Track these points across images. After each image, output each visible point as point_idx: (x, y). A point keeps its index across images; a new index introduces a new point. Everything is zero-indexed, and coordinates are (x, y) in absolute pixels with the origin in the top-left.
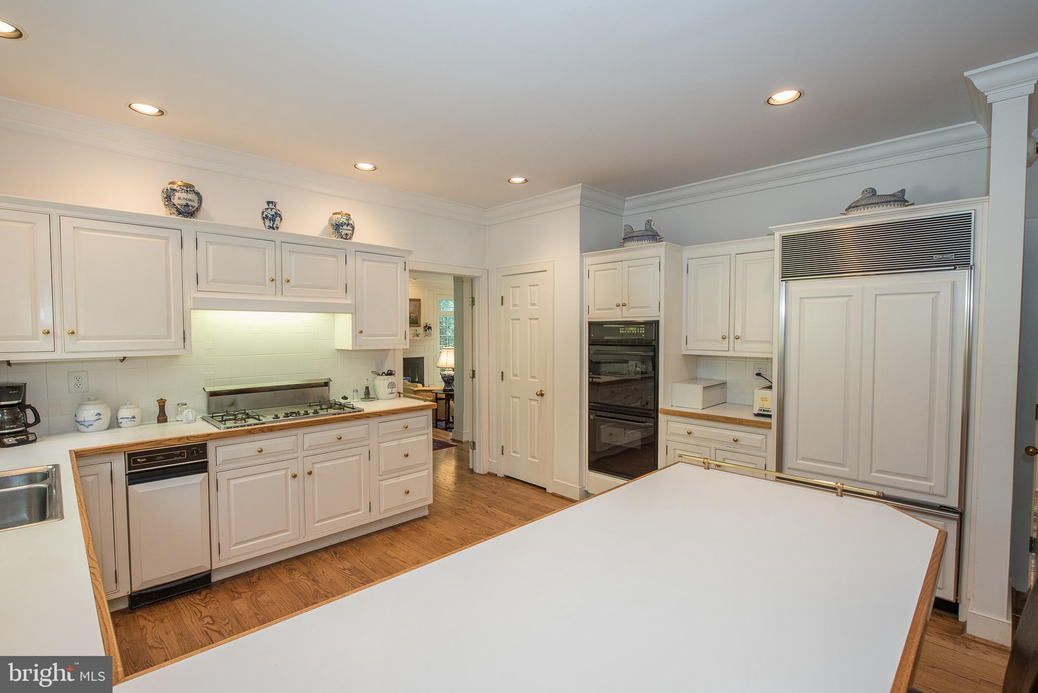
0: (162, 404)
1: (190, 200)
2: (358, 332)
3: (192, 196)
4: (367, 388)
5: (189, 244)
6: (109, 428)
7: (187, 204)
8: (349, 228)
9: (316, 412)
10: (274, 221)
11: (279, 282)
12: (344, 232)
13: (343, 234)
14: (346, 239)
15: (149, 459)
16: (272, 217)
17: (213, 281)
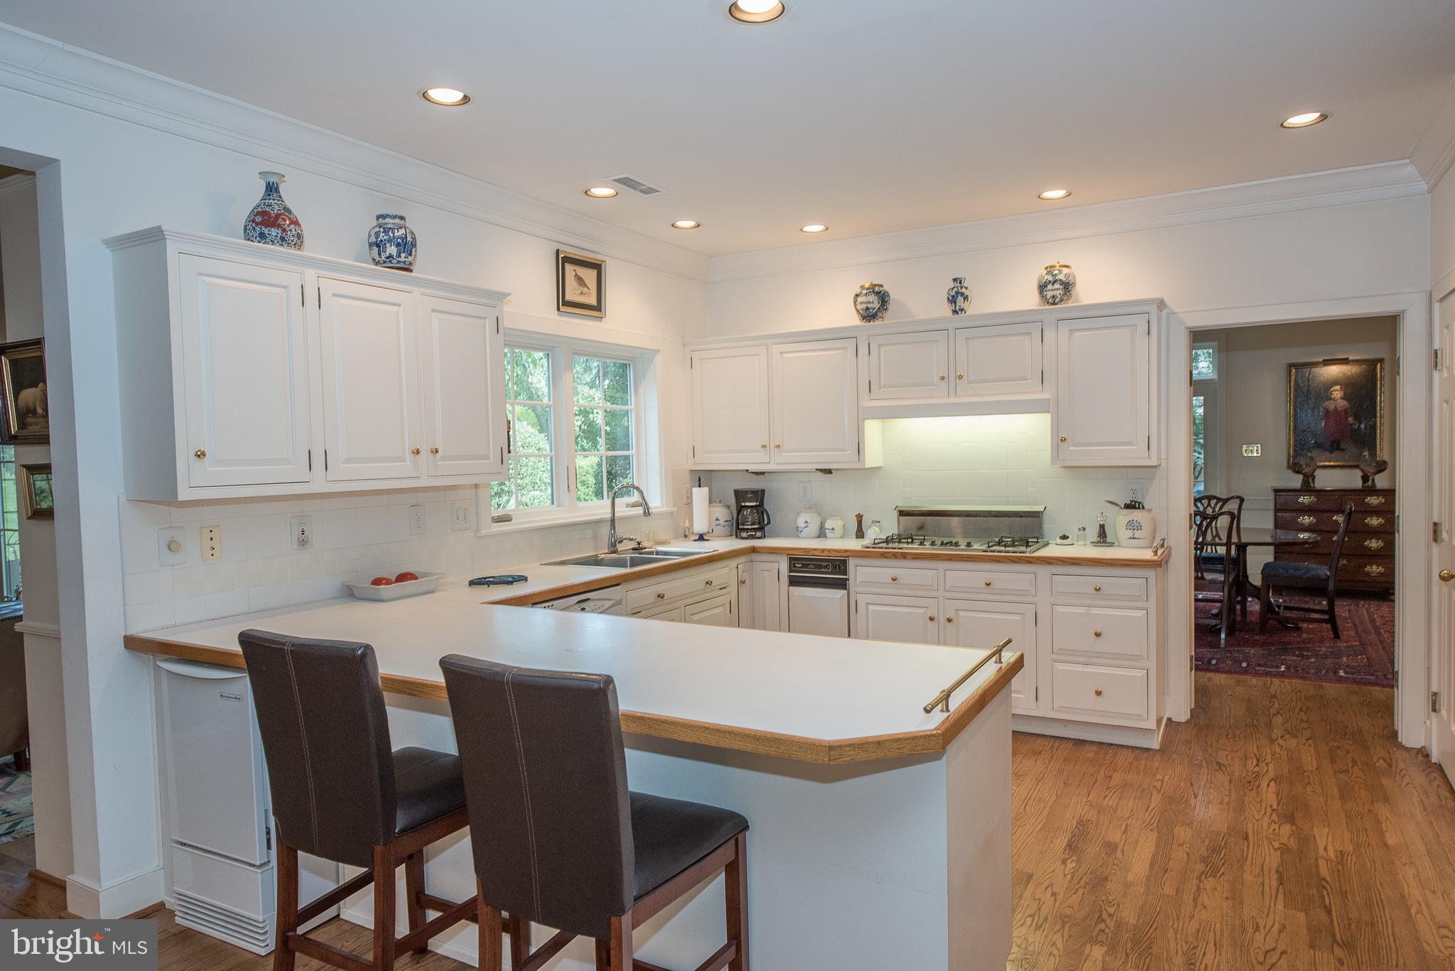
0: (860, 518)
1: (869, 302)
2: (1060, 441)
3: (872, 298)
4: (1102, 527)
5: (863, 350)
6: (819, 537)
7: (867, 307)
8: (1056, 286)
9: (969, 545)
10: (955, 302)
11: (953, 379)
12: (1049, 294)
13: (1048, 297)
14: (1054, 304)
15: (804, 566)
16: (957, 297)
17: (885, 387)
